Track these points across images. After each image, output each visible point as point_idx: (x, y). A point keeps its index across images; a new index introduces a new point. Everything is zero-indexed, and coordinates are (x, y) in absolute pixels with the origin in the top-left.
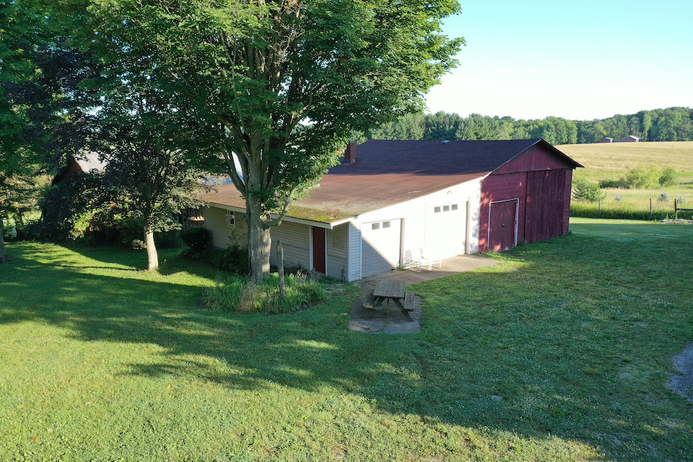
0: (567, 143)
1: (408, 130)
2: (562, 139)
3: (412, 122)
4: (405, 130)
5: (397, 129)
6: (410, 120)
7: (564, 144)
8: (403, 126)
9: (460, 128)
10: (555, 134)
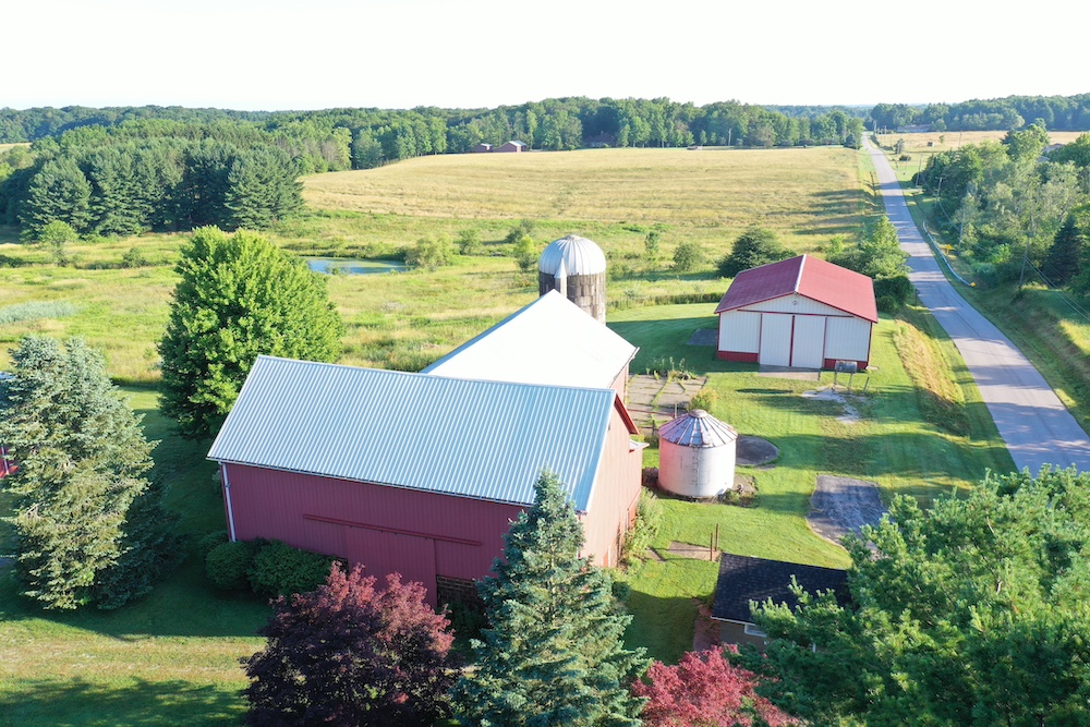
0: (432, 153)
1: (158, 171)
2: (424, 147)
3: (163, 159)
4: (153, 171)
5: (140, 171)
6: (160, 155)
7: (428, 154)
8: (149, 165)
9: (233, 168)
10: (414, 141)
